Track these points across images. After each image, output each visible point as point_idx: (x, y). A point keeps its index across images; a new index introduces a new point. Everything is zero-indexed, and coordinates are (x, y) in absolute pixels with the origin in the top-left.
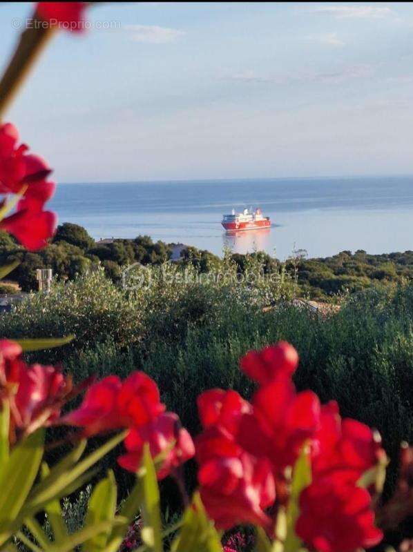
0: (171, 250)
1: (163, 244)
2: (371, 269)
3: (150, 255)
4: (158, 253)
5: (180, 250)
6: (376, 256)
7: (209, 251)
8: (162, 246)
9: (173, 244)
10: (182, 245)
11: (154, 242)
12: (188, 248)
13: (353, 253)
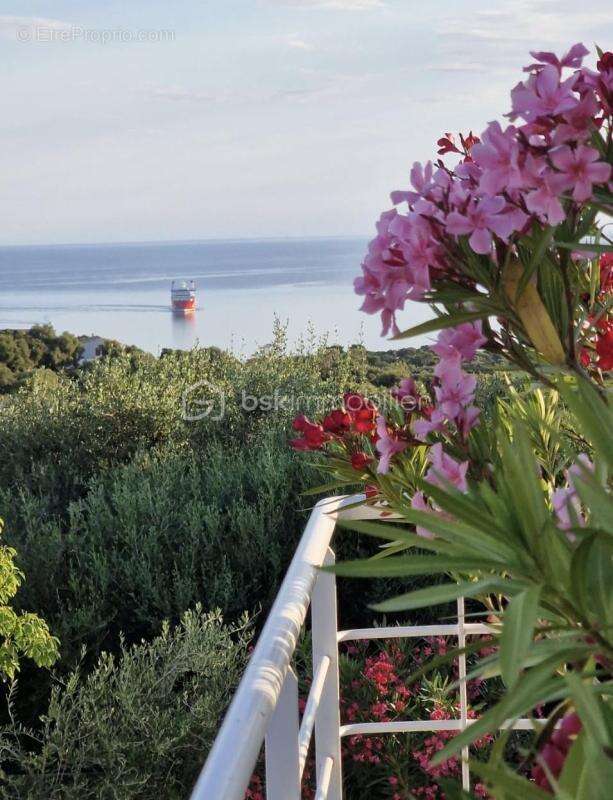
0: (82, 345)
1: (71, 336)
2: (375, 373)
3: (52, 353)
4: (64, 351)
5: (96, 345)
6: (378, 353)
7: (138, 347)
8: (68, 339)
9: (84, 336)
10: (98, 337)
11: (58, 334)
12: (107, 343)
13: (345, 350)
